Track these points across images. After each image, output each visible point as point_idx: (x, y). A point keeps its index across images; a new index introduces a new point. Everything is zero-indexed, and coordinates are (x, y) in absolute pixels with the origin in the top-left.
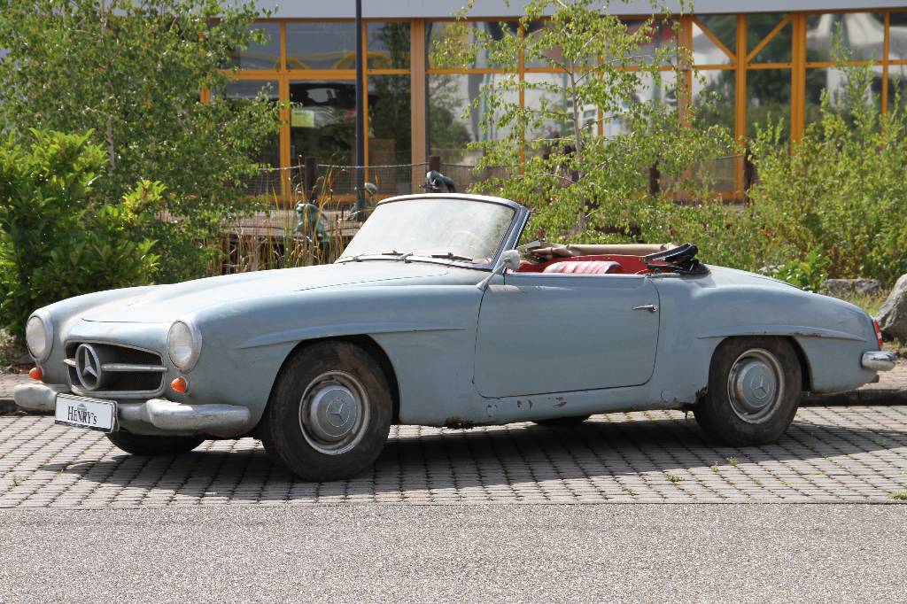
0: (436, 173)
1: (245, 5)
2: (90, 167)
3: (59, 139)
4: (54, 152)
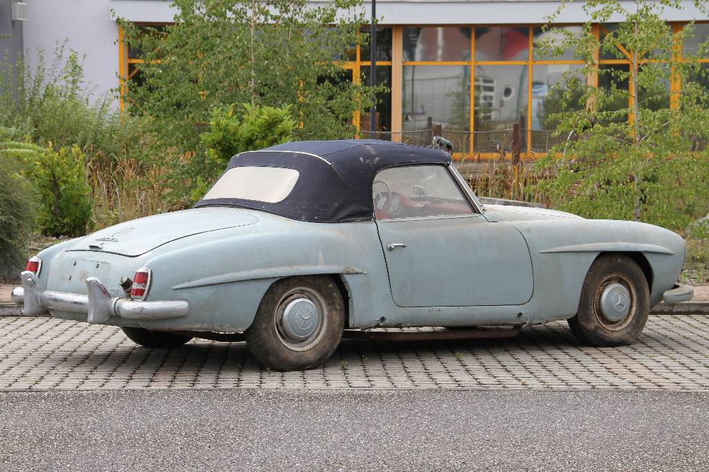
0: (439, 137)
1: (355, 15)
2: (283, 132)
3: (269, 112)
4: (263, 121)
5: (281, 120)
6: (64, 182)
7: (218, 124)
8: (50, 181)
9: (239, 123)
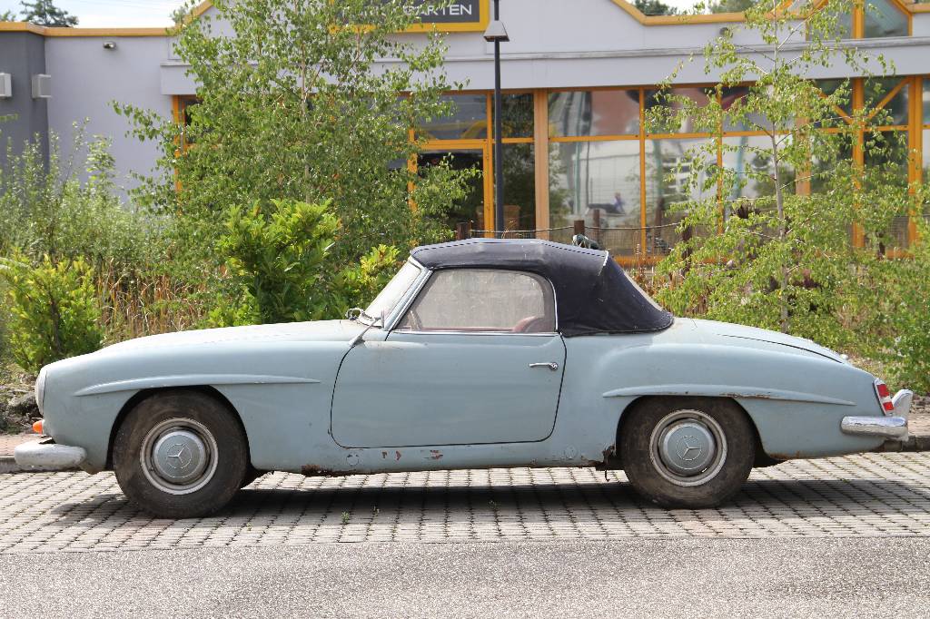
0: (581, 236)
2: (325, 234)
3: (303, 208)
4: (296, 220)
5: (320, 218)
6: (67, 306)
7: (237, 225)
8: (48, 305)
9: (263, 223)
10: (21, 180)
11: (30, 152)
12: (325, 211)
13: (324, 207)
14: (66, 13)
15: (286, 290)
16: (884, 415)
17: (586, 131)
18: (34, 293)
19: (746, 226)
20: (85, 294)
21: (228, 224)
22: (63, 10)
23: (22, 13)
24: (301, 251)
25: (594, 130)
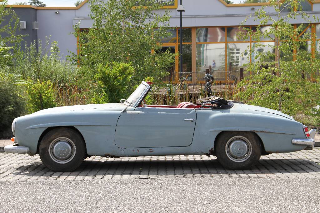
0: (208, 74)
2: (129, 73)
3: (122, 65)
4: (120, 69)
5: (128, 68)
6: (45, 96)
7: (101, 70)
8: (39, 95)
9: (110, 70)
10: (29, 55)
11: (33, 46)
12: (130, 66)
13: (130, 64)
14: (42, 3)
15: (117, 91)
16: (307, 138)
17: (206, 40)
18: (34, 92)
19: (267, 72)
20: (50, 92)
21: (98, 70)
22: (41, 2)
23: (29, 2)
24: (122, 78)
25: (208, 40)
